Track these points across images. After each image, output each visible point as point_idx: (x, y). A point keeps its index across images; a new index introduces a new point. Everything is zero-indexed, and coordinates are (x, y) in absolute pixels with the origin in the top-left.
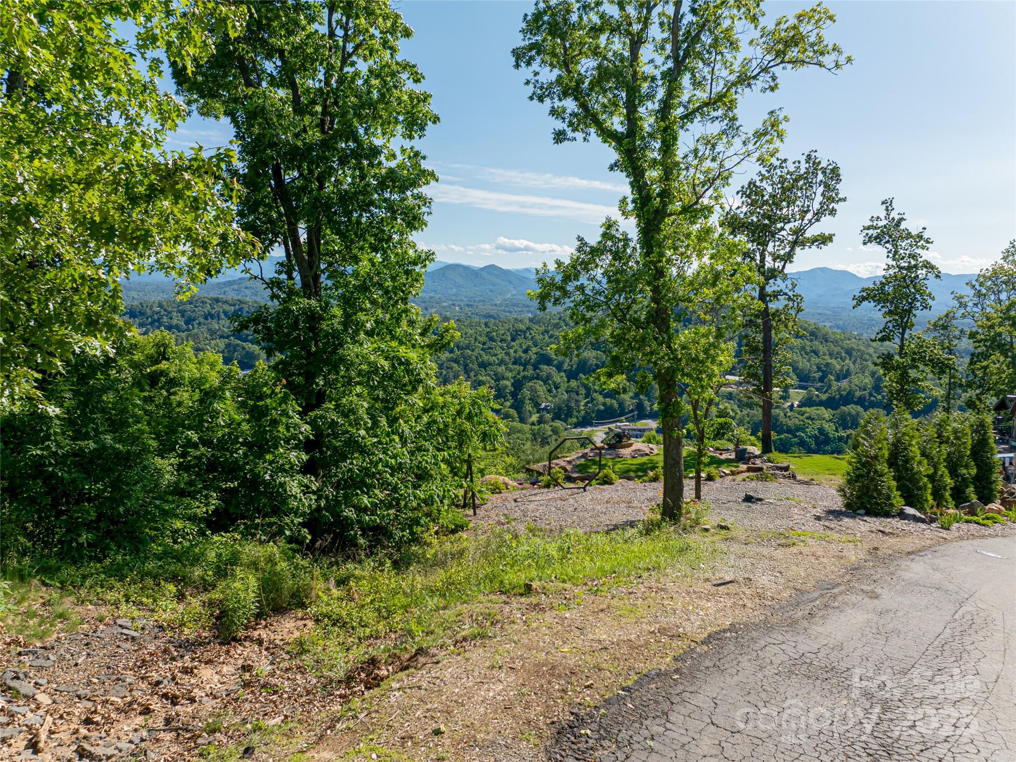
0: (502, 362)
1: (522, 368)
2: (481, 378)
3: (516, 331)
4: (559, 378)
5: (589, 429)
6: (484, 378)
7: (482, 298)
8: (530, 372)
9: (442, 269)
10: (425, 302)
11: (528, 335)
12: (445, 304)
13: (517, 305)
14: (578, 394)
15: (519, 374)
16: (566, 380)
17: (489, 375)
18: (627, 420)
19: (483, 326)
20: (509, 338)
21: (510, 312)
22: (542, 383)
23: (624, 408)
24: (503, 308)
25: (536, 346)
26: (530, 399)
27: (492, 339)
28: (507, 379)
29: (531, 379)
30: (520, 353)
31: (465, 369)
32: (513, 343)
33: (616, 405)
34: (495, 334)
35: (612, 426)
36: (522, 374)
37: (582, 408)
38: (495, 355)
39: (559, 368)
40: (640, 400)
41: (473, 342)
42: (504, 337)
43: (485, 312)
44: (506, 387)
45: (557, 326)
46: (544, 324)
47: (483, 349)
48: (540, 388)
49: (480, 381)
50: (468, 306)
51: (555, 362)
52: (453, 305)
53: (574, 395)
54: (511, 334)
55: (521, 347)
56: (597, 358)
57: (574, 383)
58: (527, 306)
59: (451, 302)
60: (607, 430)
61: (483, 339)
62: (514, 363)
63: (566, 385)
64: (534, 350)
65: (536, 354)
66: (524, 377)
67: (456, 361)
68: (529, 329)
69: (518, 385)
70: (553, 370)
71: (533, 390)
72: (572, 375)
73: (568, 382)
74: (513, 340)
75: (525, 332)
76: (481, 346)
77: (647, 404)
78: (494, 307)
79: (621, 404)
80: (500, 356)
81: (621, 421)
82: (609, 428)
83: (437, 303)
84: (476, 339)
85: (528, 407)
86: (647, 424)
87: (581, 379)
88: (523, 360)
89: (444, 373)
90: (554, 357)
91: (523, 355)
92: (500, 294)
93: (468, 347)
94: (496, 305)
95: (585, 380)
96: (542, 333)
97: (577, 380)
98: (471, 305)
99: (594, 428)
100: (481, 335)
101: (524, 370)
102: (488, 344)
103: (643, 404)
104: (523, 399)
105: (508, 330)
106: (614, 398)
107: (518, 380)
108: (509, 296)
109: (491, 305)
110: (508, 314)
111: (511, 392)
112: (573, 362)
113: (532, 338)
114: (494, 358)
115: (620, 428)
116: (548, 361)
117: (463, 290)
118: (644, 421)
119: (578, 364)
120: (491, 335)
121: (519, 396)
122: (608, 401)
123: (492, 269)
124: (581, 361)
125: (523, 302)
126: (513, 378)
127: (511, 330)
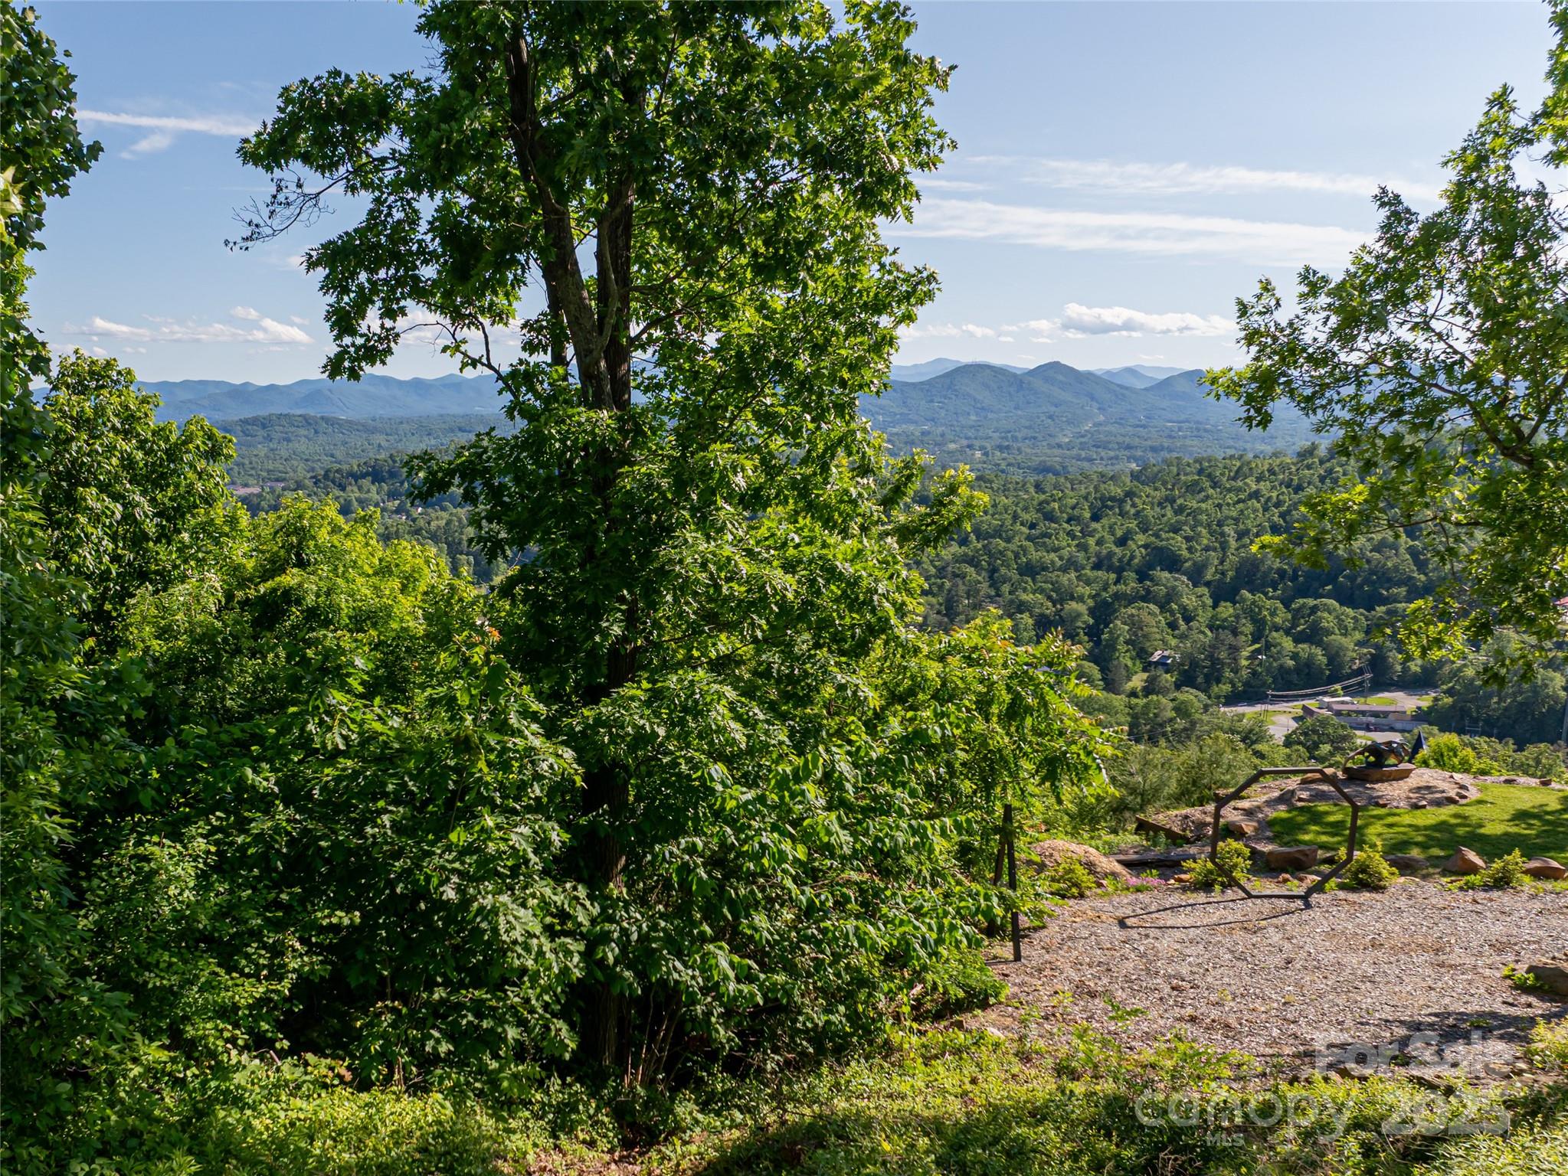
0: (1071, 564)
1: (1113, 576)
2: (1024, 597)
3: (1103, 499)
4: (1192, 597)
5: (1259, 708)
6: (1031, 598)
7: (1031, 433)
8: (1131, 585)
9: (948, 374)
11: (1128, 507)
12: (952, 446)
13: (1105, 446)
14: (1235, 632)
15: (1105, 589)
16: (1209, 602)
17: (1042, 591)
18: (1347, 690)
19: (1032, 490)
20: (1087, 515)
21: (1090, 460)
22: (1156, 610)
23: (1341, 666)
24: (1075, 452)
25: (1145, 531)
26: (1127, 642)
27: (1050, 517)
28: (1081, 599)
29: (1131, 600)
30: (1110, 546)
31: (991, 578)
32: (1094, 525)
33: (1322, 659)
34: (1056, 505)
35: (1311, 704)
36: (1113, 589)
37: (1244, 663)
38: (1056, 550)
39: (1196, 576)
40: (1378, 648)
41: (1008, 522)
42: (1076, 512)
43: (1036, 461)
44: (1079, 615)
45: (1193, 488)
46: (1164, 483)
47: (1029, 538)
48: (1151, 616)
50: (1001, 448)
51: (1186, 565)
52: (970, 447)
53: (1229, 639)
54: (1091, 506)
55: (1112, 532)
57: (1226, 610)
58: (1129, 447)
59: (965, 442)
60: (1300, 712)
61: (1030, 516)
62: (1097, 567)
63: (1210, 613)
64: (1141, 539)
65: (1146, 546)
66: (1116, 596)
67: (972, 561)
68: (1130, 494)
69: (1103, 612)
70: (1181, 582)
71: (1135, 624)
72: (1223, 593)
73: (1215, 606)
74: (1096, 518)
75: (1122, 502)
76: (1025, 530)
77: (1395, 657)
78: (1057, 451)
79: (1334, 656)
80: (1065, 553)
81: (1333, 694)
82: (1304, 708)
84: (1015, 517)
85: (1125, 658)
86: (1393, 702)
87: (1244, 600)
88: (1115, 560)
89: (948, 585)
90: (1185, 553)
91: (1117, 550)
92: (1069, 422)
93: (998, 533)
94: (1059, 446)
95: (1254, 603)
96: (1160, 504)
97: (1234, 603)
98: (1008, 447)
99: (1270, 707)
100: (1026, 509)
101: (1117, 582)
102: (1042, 527)
103: (1384, 658)
104: (1112, 646)
105: (1086, 498)
106: (1319, 643)
107: (1105, 602)
108: (1088, 426)
109: (1050, 446)
110: (1086, 464)
111: (1088, 626)
112: (1227, 565)
113: (1137, 514)
114: (1053, 555)
115: (1329, 707)
116: (1173, 563)
117: (990, 416)
118: (1386, 694)
119: (1237, 570)
120: (1048, 508)
121: (1105, 636)
122: (1304, 649)
123: (1053, 371)
124: (1243, 562)
125: (1120, 439)
126: (1093, 597)
127: (1091, 498)
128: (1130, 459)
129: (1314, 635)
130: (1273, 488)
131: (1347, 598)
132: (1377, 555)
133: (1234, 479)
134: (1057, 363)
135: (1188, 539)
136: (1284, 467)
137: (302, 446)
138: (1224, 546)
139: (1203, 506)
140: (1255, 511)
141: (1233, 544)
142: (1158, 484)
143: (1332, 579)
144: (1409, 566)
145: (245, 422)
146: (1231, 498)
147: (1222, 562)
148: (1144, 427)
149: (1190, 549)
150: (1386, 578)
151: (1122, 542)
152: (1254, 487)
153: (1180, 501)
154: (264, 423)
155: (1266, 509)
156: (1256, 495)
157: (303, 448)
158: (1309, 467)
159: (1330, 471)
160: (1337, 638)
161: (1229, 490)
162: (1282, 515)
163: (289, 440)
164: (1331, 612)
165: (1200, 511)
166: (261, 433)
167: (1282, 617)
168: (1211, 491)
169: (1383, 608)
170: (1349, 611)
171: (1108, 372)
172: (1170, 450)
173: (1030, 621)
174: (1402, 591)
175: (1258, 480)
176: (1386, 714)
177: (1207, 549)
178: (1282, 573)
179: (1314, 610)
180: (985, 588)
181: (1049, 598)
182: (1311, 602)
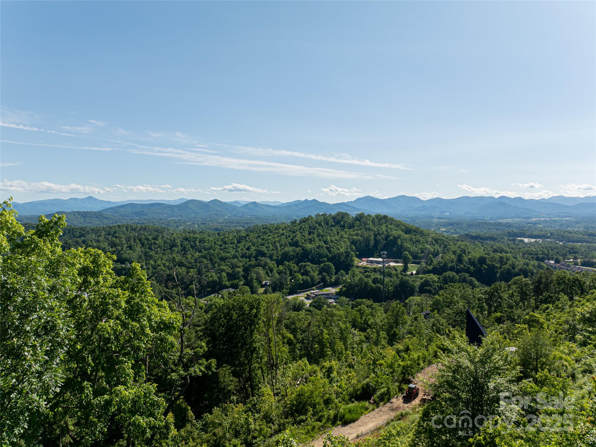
0: (235, 257)
1: (248, 259)
2: (222, 267)
3: (240, 237)
4: (272, 264)
5: (295, 296)
6: (224, 268)
7: (211, 219)
8: (253, 262)
9: (185, 203)
10: (176, 223)
11: (247, 239)
12: (188, 223)
13: (232, 222)
14: (286, 274)
15: (246, 263)
16: (276, 265)
17: (227, 265)
18: (317, 288)
19: (217, 235)
20: (236, 242)
21: (229, 227)
22: (262, 269)
23: (314, 281)
24: (224, 224)
25: (254, 246)
26: (256, 279)
27: (225, 243)
28: (239, 267)
29: (254, 267)
30: (245, 251)
31: (211, 262)
32: (239, 245)
33: (309, 280)
34: (226, 239)
35: (308, 293)
36: (248, 263)
37: (289, 283)
38: (229, 252)
39: (271, 257)
40: (323, 275)
41: (213, 245)
42: (233, 241)
43: (214, 227)
44: (240, 272)
45: (265, 233)
46: (257, 232)
47: (220, 249)
48: (261, 271)
49: (222, 269)
50: (203, 224)
51: (268, 255)
52: (194, 223)
53: (283, 275)
54: (237, 239)
55: (244, 247)
56: (293, 251)
57: (281, 267)
58: (239, 223)
59: (192, 222)
60: (306, 296)
61: (220, 243)
62: (242, 257)
63: (277, 269)
64: (253, 248)
65: (255, 250)
66: (250, 265)
67: (205, 257)
68: (247, 235)
69: (247, 270)
70: (268, 260)
71: (256, 273)
72: (279, 262)
73: (278, 267)
74: (239, 242)
75: (245, 238)
76: (219, 247)
77: (327, 278)
78: (219, 224)
79: (312, 278)
80: (232, 253)
81: (313, 290)
82: (307, 294)
83: (183, 223)
85: (255, 284)
86: (329, 290)
87: (286, 264)
88: (247, 255)
89: (198, 265)
90: (267, 252)
91: (247, 252)
92: (221, 216)
93: (210, 249)
94: (219, 223)
95: (288, 265)
96: (256, 238)
97: (283, 265)
98: (205, 223)
99: (298, 295)
100: (218, 241)
101: (249, 261)
102: (224, 246)
103: (325, 278)
104: (252, 280)
105: (235, 237)
106: (307, 275)
107: (246, 267)
108: (227, 217)
109: (217, 223)
110: (228, 228)
111: (243, 275)
112: (278, 254)
113: (251, 241)
114: (229, 254)
115: (313, 293)
116: (263, 255)
117: (198, 215)
118: (327, 289)
119: (282, 256)
120: (224, 240)
121: (249, 278)
122: (305, 277)
123: (215, 202)
124: (283, 253)
125: (237, 221)
126: (243, 266)
127: (236, 237)
128: (240, 226)
129: (306, 273)
130: (287, 232)
131: (313, 263)
132: (318, 249)
133: (276, 230)
135: (267, 247)
136: (289, 226)
138: (277, 249)
139: (269, 238)
140: (284, 239)
141: (279, 249)
142: (255, 232)
143: (307, 258)
144: (326, 252)
146: (276, 235)
147: (277, 254)
148: (242, 217)
149: (268, 250)
150: (320, 256)
151: (248, 249)
152: (282, 233)
153: (262, 237)
155: (286, 238)
156: (283, 234)
158: (295, 226)
159: (302, 227)
160: (312, 273)
161: (275, 233)
162: (291, 239)
164: (309, 266)
165: (268, 239)
167: (296, 268)
168: (270, 234)
169: (323, 264)
170: (314, 266)
171: (230, 202)
172: (250, 223)
173: (225, 275)
174: (326, 259)
175: (282, 230)
176: (328, 294)
177: (273, 250)
178: (293, 256)
179: (305, 266)
180: (210, 265)
181: (230, 267)
182: (304, 264)
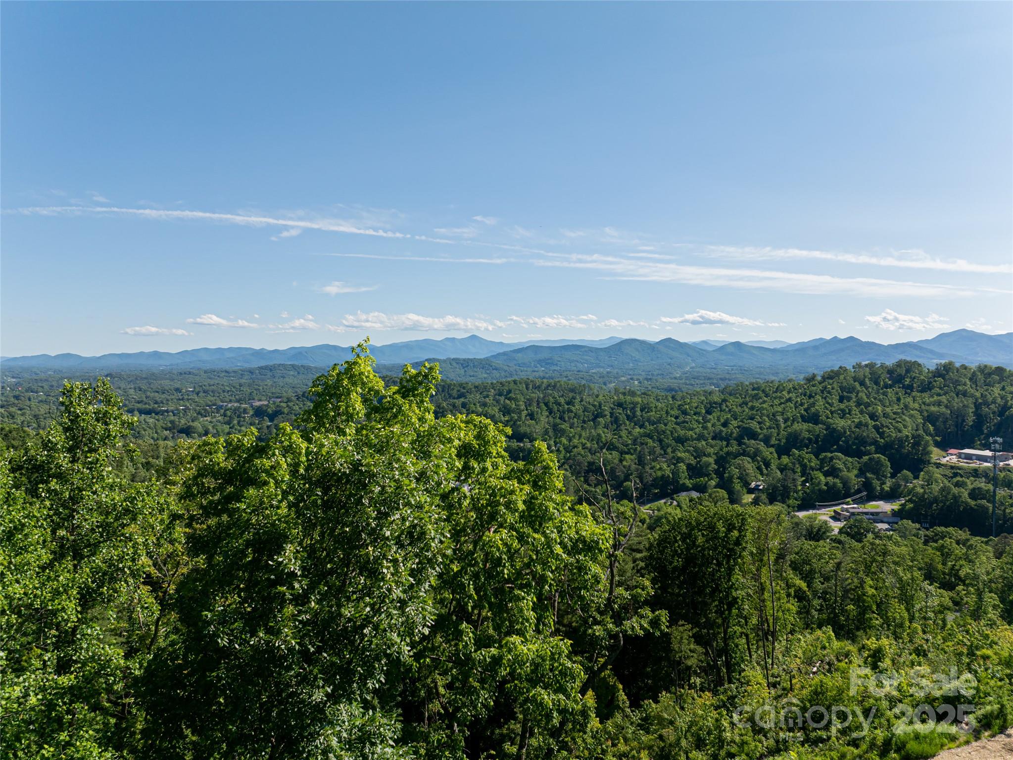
0: (701, 437)
1: (725, 443)
2: (679, 455)
3: (710, 403)
4: (768, 453)
5: (811, 512)
6: (683, 455)
7: (660, 372)
8: (734, 448)
9: (618, 344)
10: (603, 377)
11: (724, 407)
12: (623, 379)
13: (697, 378)
14: (795, 472)
15: (721, 450)
16: (776, 455)
17: (688, 451)
18: (855, 502)
19: (670, 399)
20: (704, 411)
21: (692, 385)
22: (750, 460)
23: (849, 488)
24: (683, 381)
25: (736, 419)
26: (738, 478)
27: (685, 413)
28: (709, 455)
29: (736, 456)
30: (719, 427)
31: (661, 444)
32: (709, 417)
33: (840, 485)
34: (687, 407)
35: (838, 508)
36: (725, 450)
37: (800, 488)
38: (692, 429)
39: (767, 441)
40: (866, 478)
41: (664, 416)
42: (698, 410)
43: (666, 386)
44: (710, 464)
45: (755, 397)
46: (741, 395)
47: (677, 423)
48: (749, 466)
49: (679, 458)
50: (647, 380)
51: (761, 436)
52: (632, 379)
53: (790, 473)
54: (705, 407)
55: (719, 420)
56: (809, 431)
57: (785, 460)
58: (709, 379)
59: (629, 377)
60: (833, 514)
61: (675, 412)
62: (714, 438)
63: (777, 462)
64: (735, 423)
65: (739, 427)
66: (728, 453)
67: (650, 436)
68: (724, 401)
69: (722, 461)
70: (762, 446)
71: (739, 467)
72: (782, 451)
73: (779, 458)
74: (709, 412)
75: (721, 404)
76: (673, 419)
77: (876, 483)
78: (674, 381)
79: (845, 483)
80: (697, 430)
81: (847, 504)
82: (835, 511)
83: (615, 378)
84: (667, 413)
85: (737, 486)
86: (878, 507)
87: (794, 454)
88: (723, 434)
89: (639, 449)
90: (759, 430)
91: (724, 429)
92: (678, 367)
93: (659, 421)
94: (675, 378)
95: (799, 456)
96: (740, 405)
97: (789, 456)
98: (650, 379)
99: (818, 512)
100: (672, 409)
101: (727, 446)
102: (681, 419)
103: (871, 484)
104: (731, 478)
105: (702, 403)
106: (837, 477)
107: (722, 456)
108: (688, 369)
109: (671, 378)
110: (690, 387)
111: (715, 470)
112: (781, 437)
113: (730, 411)
114: (691, 432)
115: (847, 510)
116: (753, 435)
117: (640, 364)
118: (874, 503)
119: (787, 439)
120: (683, 408)
121: (726, 475)
122: (830, 479)
123: (668, 343)
124: (790, 434)
125: (705, 375)
126: (715, 454)
127: (704, 403)
128: (711, 384)
129: (833, 472)
130: (797, 397)
131: (847, 453)
132: (857, 430)
133: (776, 392)
134: (670, 339)
135: (759, 423)
136: (801, 386)
137: (289, 380)
138: (778, 426)
139: (764, 406)
140: (791, 408)
141: (783, 426)
142: (738, 395)
143: (837, 443)
144: (874, 435)
145: (261, 368)
146: (776, 402)
147: (778, 435)
148: (714, 368)
149: (761, 428)
150: (862, 441)
151: (725, 425)
152: (788, 397)
153: (750, 404)
154: (271, 369)
155: (796, 407)
156: (790, 400)
157: (291, 381)
158: (813, 386)
159: (826, 387)
160: (845, 473)
161: (775, 398)
162: (806, 410)
163: (284, 377)
164: (840, 461)
165: (763, 409)
166: (269, 374)
167: (814, 463)
168: (765, 399)
169: (867, 457)
170: (850, 459)
171: (694, 343)
172: (730, 380)
173: (685, 467)
174: (873, 448)
175: (789, 392)
176: (877, 514)
177: (770, 428)
178: (810, 440)
179: (832, 459)
180: (658, 450)
181: (692, 455)
182: (829, 455)
